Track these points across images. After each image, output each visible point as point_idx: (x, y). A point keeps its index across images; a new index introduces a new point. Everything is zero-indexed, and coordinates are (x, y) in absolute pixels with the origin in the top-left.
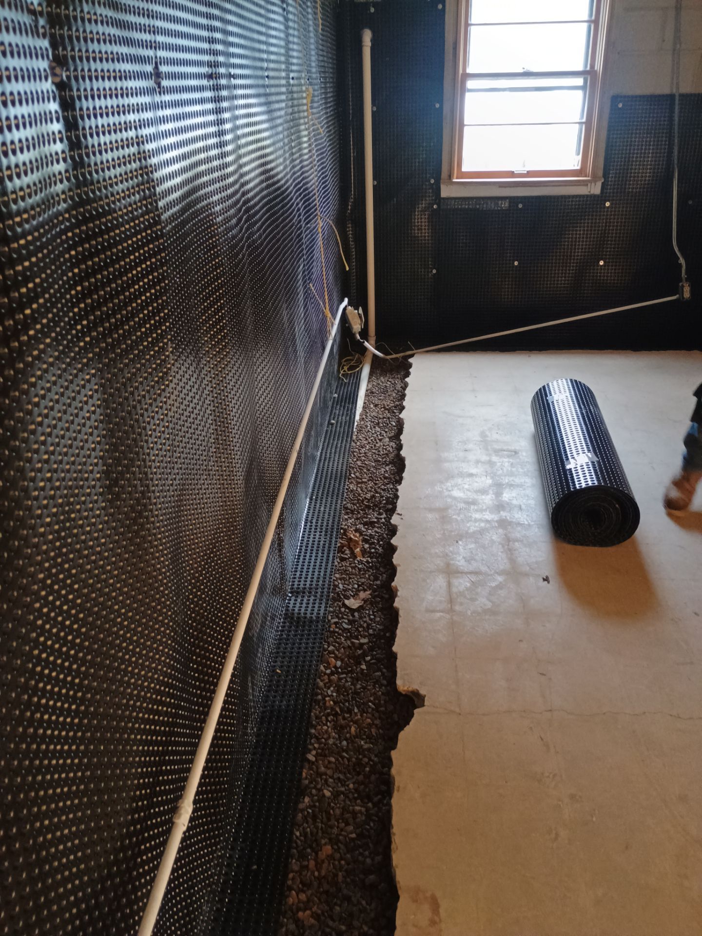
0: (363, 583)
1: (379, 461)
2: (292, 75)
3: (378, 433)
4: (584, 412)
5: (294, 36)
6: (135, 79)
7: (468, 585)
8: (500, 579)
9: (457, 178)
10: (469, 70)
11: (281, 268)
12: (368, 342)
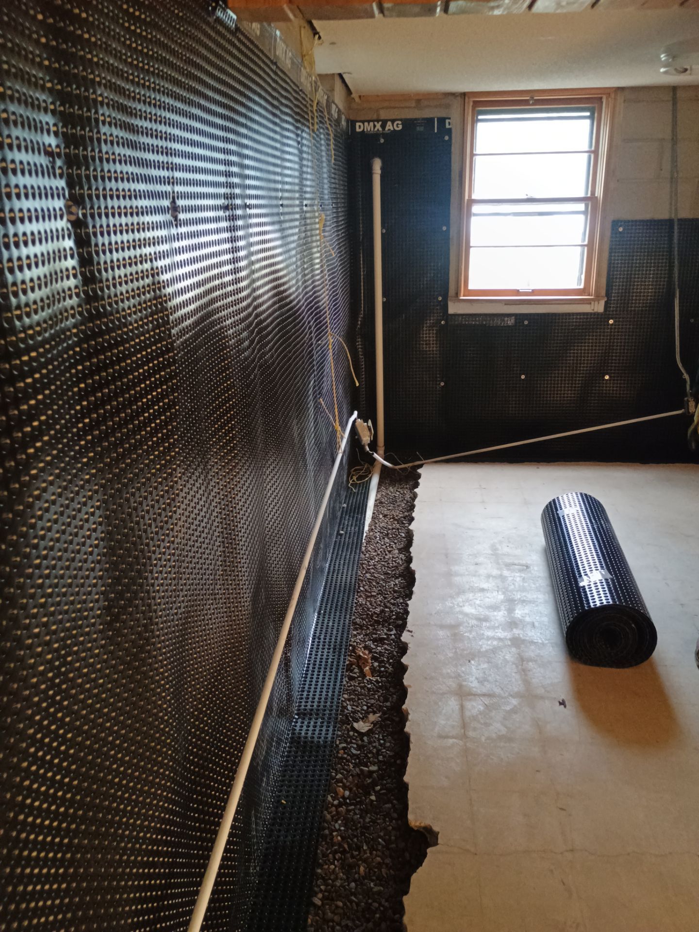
0: (372, 705)
1: (388, 574)
2: (305, 202)
3: (388, 545)
4: (595, 526)
5: (308, 166)
6: (151, 214)
7: (482, 708)
8: (514, 702)
9: (464, 296)
10: (474, 197)
11: (292, 385)
12: (376, 453)
